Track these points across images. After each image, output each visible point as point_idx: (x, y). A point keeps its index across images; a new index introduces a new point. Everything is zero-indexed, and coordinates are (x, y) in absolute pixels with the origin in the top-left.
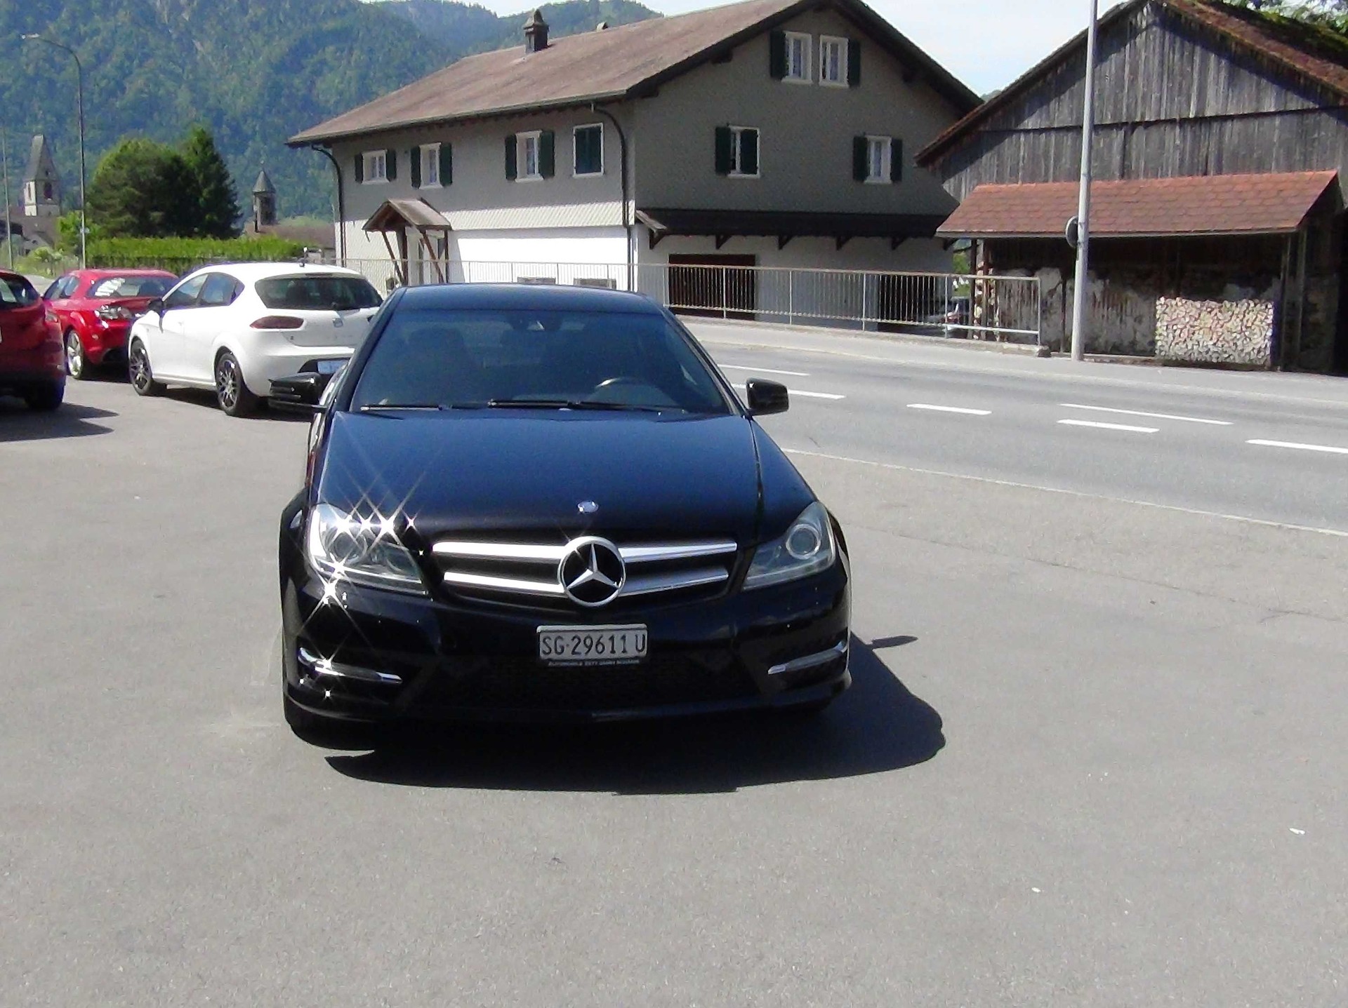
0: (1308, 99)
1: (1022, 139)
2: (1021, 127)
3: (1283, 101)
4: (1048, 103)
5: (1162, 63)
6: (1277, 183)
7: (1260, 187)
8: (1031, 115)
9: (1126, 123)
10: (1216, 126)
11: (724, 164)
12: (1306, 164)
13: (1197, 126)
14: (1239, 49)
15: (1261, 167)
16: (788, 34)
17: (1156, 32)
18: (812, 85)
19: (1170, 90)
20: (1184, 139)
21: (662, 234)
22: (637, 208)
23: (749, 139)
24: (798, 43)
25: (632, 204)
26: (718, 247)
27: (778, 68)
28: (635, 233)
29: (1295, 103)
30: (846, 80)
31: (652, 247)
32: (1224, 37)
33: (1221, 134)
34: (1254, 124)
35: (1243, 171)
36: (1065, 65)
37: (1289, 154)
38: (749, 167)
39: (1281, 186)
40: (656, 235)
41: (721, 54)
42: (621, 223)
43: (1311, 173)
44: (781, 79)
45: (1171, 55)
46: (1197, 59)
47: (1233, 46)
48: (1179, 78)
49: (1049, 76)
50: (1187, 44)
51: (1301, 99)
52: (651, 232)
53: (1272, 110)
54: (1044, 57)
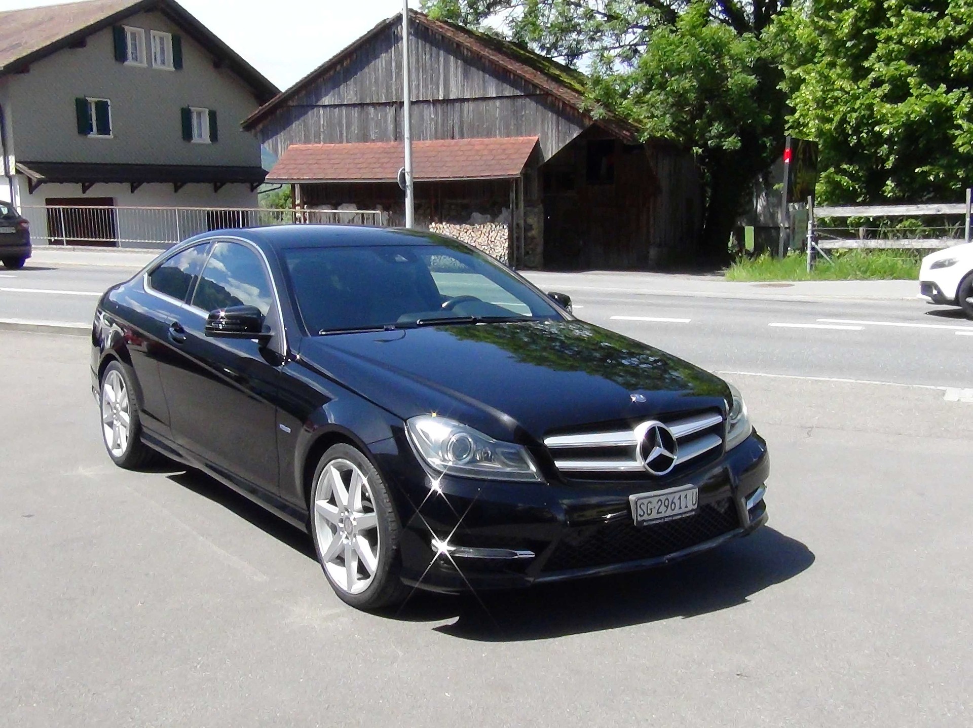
0: (517, 88)
1: (321, 112)
2: (320, 103)
3: (501, 88)
4: (338, 86)
5: (417, 61)
6: (501, 145)
7: (492, 147)
8: (326, 95)
9: (396, 102)
10: (457, 105)
11: (84, 128)
12: (519, 133)
13: (445, 105)
14: (469, 54)
15: (489, 134)
16: (126, 28)
17: (412, 39)
18: (147, 68)
19: (425, 80)
20: (436, 114)
21: (40, 182)
22: (16, 162)
23: (102, 108)
24: (133, 35)
25: (12, 159)
26: (84, 192)
27: (120, 54)
28: (16, 182)
29: (508, 91)
30: (172, 65)
31: (31, 192)
32: (459, 45)
33: (461, 111)
34: (483, 105)
35: (478, 137)
36: (349, 61)
37: (507, 127)
38: (104, 128)
39: (503, 147)
40: (33, 184)
41: (77, 41)
42: (3, 173)
43: (522, 138)
44: (124, 62)
45: (424, 57)
46: (442, 59)
47: (465, 51)
48: (430, 72)
49: (339, 67)
50: (434, 49)
51: (512, 89)
52: (30, 180)
53: (494, 95)
54: (335, 54)
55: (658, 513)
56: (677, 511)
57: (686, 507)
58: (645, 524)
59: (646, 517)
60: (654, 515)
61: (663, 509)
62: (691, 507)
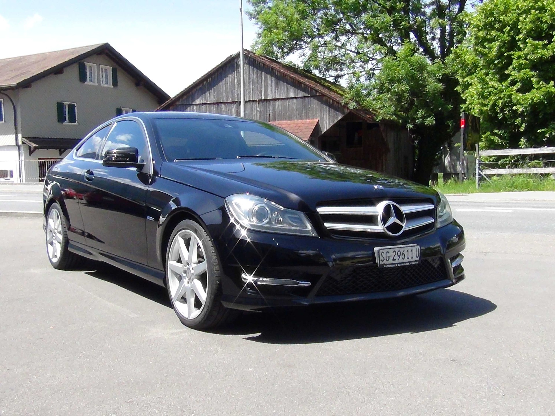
0: (306, 93)
1: (195, 108)
2: (194, 103)
3: (297, 93)
4: (205, 93)
5: (249, 79)
6: (297, 124)
7: (292, 125)
8: (198, 98)
9: (237, 102)
10: (272, 102)
11: (61, 118)
12: (307, 118)
13: (265, 102)
14: (279, 74)
15: (290, 118)
16: (86, 64)
17: (246, 66)
18: (98, 86)
19: (254, 89)
20: (260, 108)
21: (35, 148)
22: (22, 137)
23: (72, 107)
24: (90, 67)
25: (20, 136)
26: (60, 155)
27: (83, 78)
28: (22, 149)
29: (301, 94)
30: (112, 84)
31: (30, 155)
32: (273, 69)
33: (274, 105)
34: (287, 102)
35: (284, 120)
36: (210, 79)
37: (300, 114)
38: (72, 119)
39: (298, 125)
40: (32, 149)
41: (58, 70)
42: (15, 144)
43: (309, 120)
44: (84, 82)
45: (253, 76)
46: (263, 77)
47: (276, 72)
48: (257, 84)
49: (205, 83)
50: (259, 71)
51: (303, 93)
52: (30, 147)
53: (293, 97)
54: (203, 75)
55: (393, 260)
56: (406, 260)
57: (412, 258)
58: (385, 266)
59: (385, 262)
60: (391, 261)
61: (396, 257)
62: (415, 258)
